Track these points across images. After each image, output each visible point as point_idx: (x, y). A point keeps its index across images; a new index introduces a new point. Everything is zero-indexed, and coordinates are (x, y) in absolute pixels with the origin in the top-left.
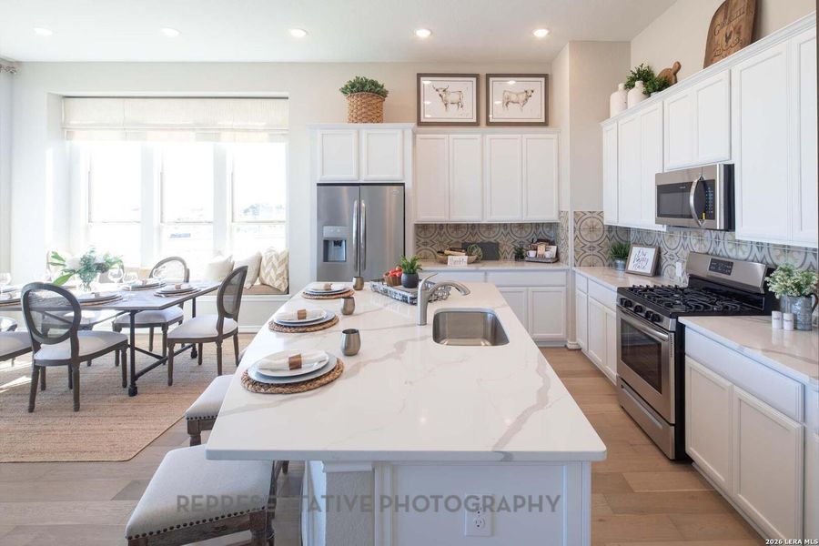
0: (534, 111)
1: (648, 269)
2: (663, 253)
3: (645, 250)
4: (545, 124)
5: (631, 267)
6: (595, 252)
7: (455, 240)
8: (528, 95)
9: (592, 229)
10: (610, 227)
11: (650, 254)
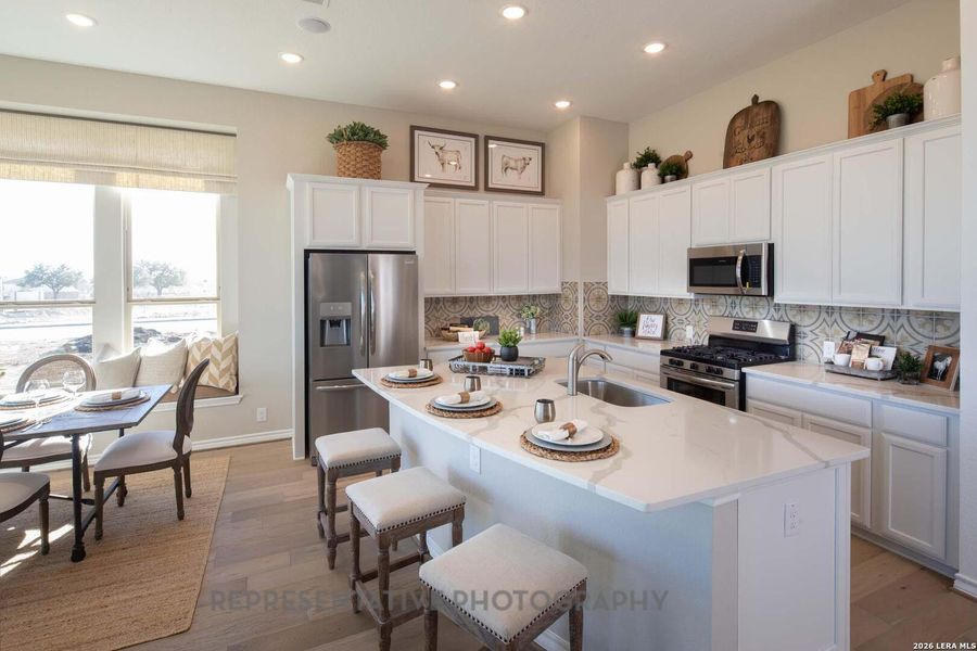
0: (531, 179)
1: (658, 333)
2: (670, 319)
3: (654, 317)
4: (541, 194)
5: (641, 332)
6: (601, 321)
7: (452, 316)
8: (526, 162)
9: (599, 299)
10: (613, 296)
11: (659, 320)
